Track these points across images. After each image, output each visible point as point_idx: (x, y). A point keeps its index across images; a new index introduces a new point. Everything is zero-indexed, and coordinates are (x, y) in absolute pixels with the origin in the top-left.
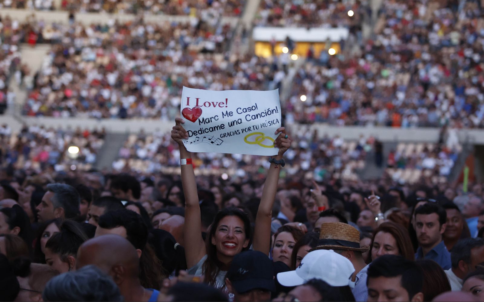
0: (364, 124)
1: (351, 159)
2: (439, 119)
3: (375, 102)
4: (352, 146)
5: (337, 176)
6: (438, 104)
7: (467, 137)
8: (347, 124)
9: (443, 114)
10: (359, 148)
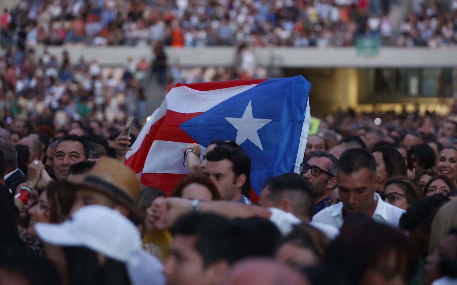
0: (134, 42)
1: (117, 91)
2: (234, 35)
3: (147, 13)
4: (119, 73)
5: (99, 116)
6: (233, 14)
7: (273, 58)
8: (110, 44)
9: (241, 28)
10: (127, 76)
